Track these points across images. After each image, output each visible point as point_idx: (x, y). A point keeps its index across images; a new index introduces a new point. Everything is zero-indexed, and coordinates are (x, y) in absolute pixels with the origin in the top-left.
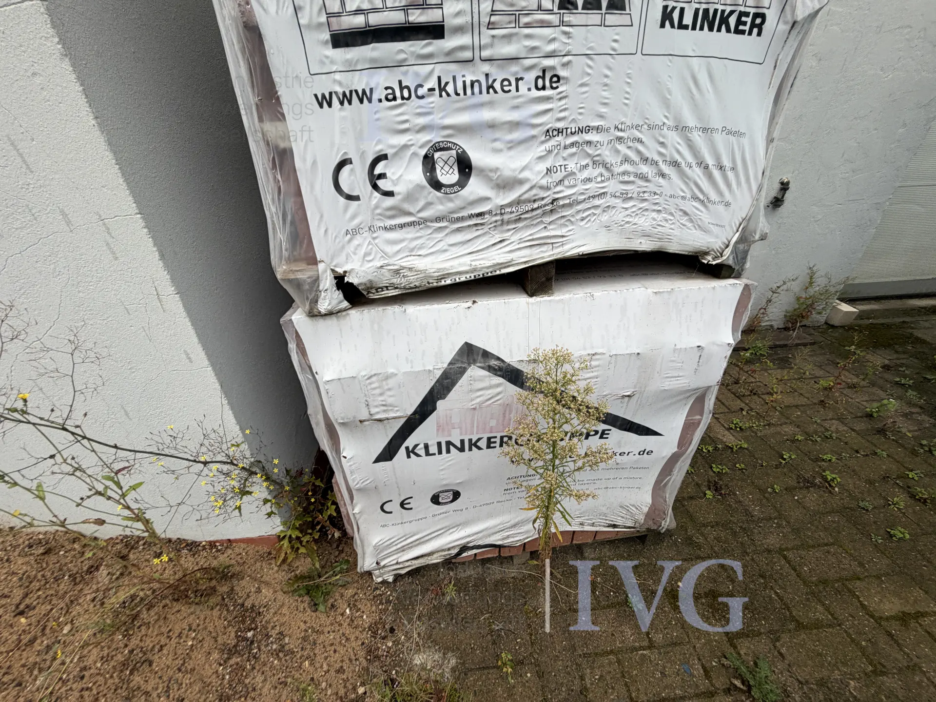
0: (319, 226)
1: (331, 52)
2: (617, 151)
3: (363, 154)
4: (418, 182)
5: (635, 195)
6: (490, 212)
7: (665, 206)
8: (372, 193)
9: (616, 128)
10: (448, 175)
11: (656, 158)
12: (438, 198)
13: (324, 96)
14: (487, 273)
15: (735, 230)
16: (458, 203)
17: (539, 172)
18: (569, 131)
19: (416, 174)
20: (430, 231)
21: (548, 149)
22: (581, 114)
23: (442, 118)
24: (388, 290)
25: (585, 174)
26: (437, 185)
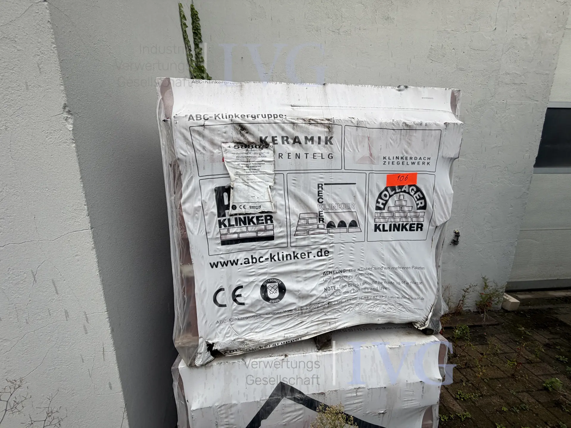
0: (202, 320)
1: (220, 247)
2: (361, 279)
3: (230, 286)
4: (258, 298)
5: (372, 298)
6: (295, 309)
7: (389, 302)
8: (233, 303)
9: (359, 270)
10: (273, 294)
11: (381, 281)
12: (268, 305)
13: (214, 263)
14: (294, 340)
15: (429, 311)
16: (278, 307)
17: (321, 291)
18: (335, 272)
19: (257, 294)
20: (263, 319)
21: (325, 280)
22: (340, 265)
23: (271, 270)
24: (236, 351)
25: (345, 290)
26: (267, 299)
